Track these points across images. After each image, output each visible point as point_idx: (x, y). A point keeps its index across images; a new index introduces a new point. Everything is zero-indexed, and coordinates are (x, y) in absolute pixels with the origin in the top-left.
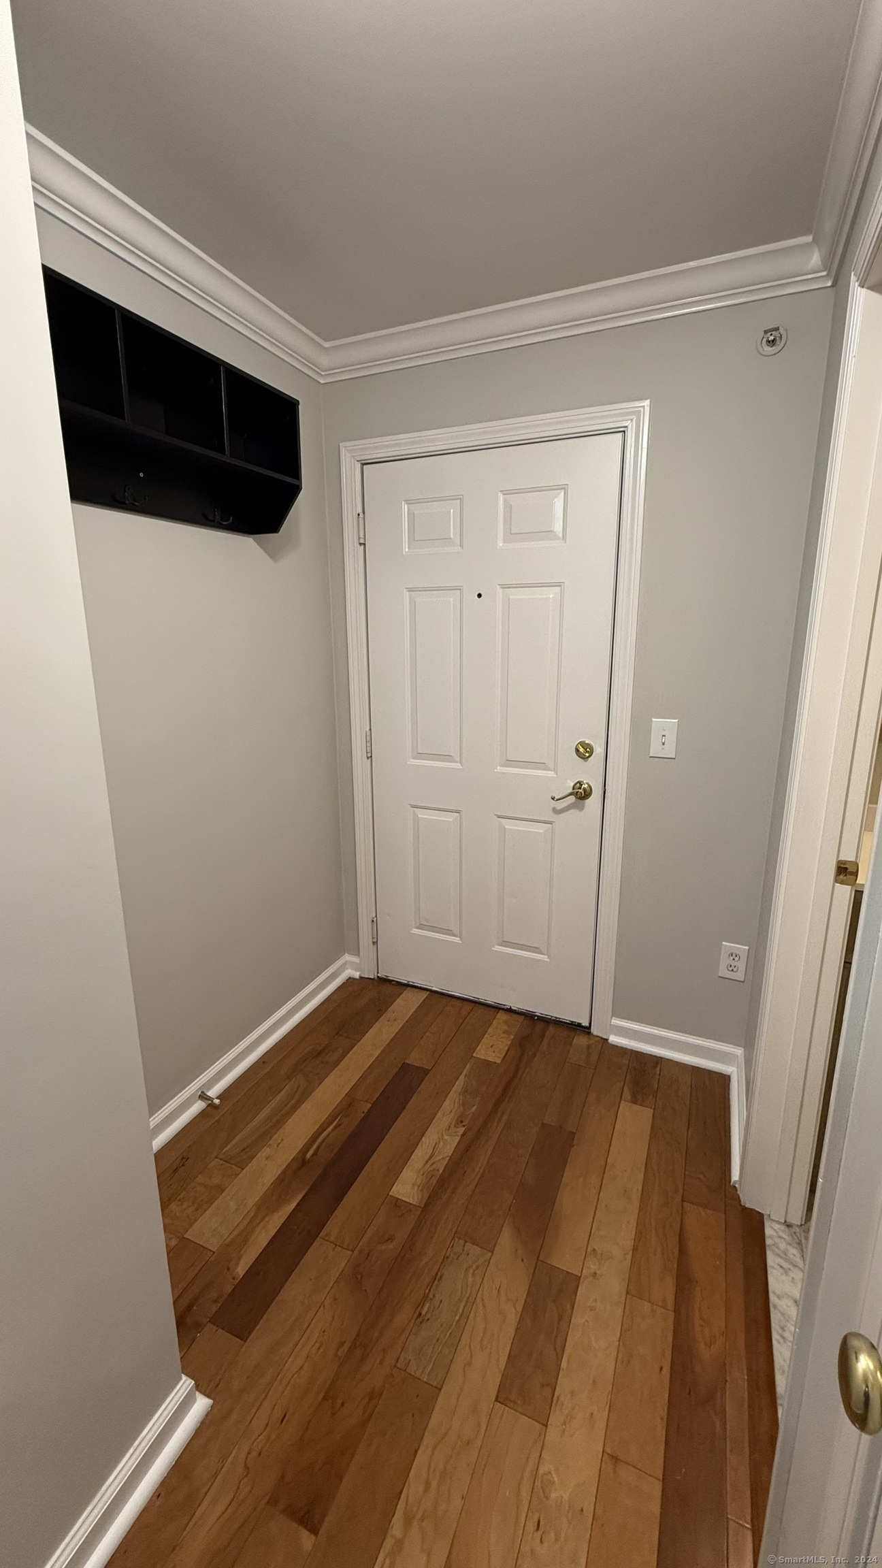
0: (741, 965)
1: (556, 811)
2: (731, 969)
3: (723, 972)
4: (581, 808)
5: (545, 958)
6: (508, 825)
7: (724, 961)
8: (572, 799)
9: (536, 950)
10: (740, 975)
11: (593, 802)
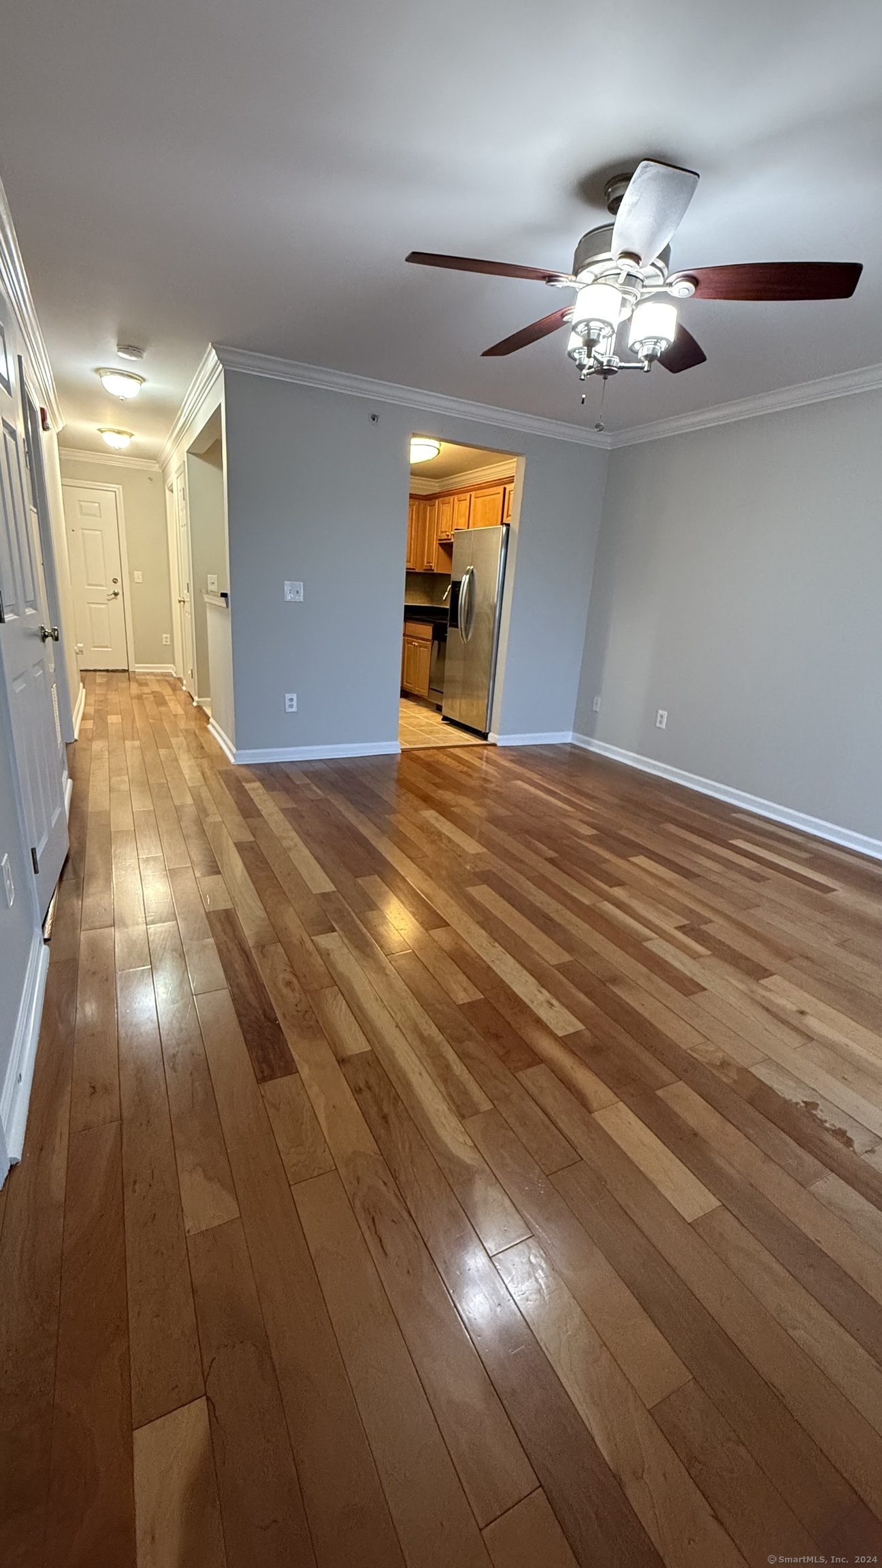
0: (169, 640)
1: (108, 600)
2: (167, 642)
3: (164, 643)
4: (116, 598)
5: (110, 649)
6: (92, 606)
7: (164, 640)
8: (113, 596)
9: (107, 647)
10: (169, 643)
11: (120, 597)
